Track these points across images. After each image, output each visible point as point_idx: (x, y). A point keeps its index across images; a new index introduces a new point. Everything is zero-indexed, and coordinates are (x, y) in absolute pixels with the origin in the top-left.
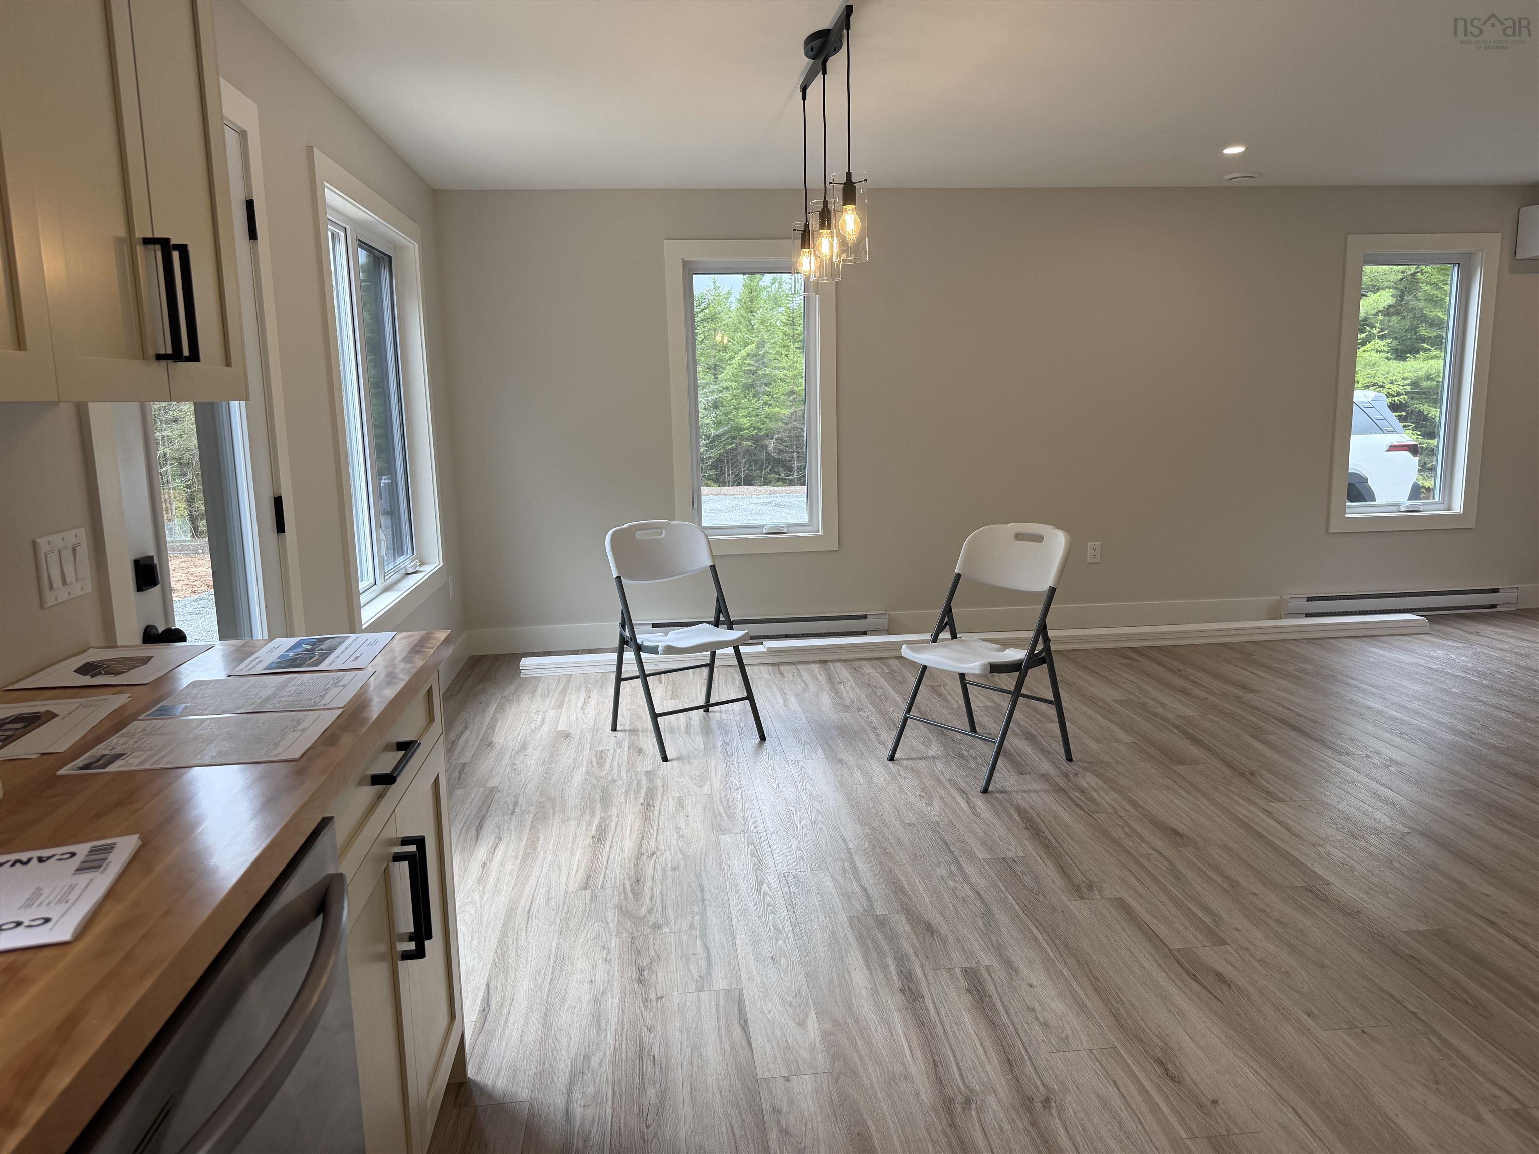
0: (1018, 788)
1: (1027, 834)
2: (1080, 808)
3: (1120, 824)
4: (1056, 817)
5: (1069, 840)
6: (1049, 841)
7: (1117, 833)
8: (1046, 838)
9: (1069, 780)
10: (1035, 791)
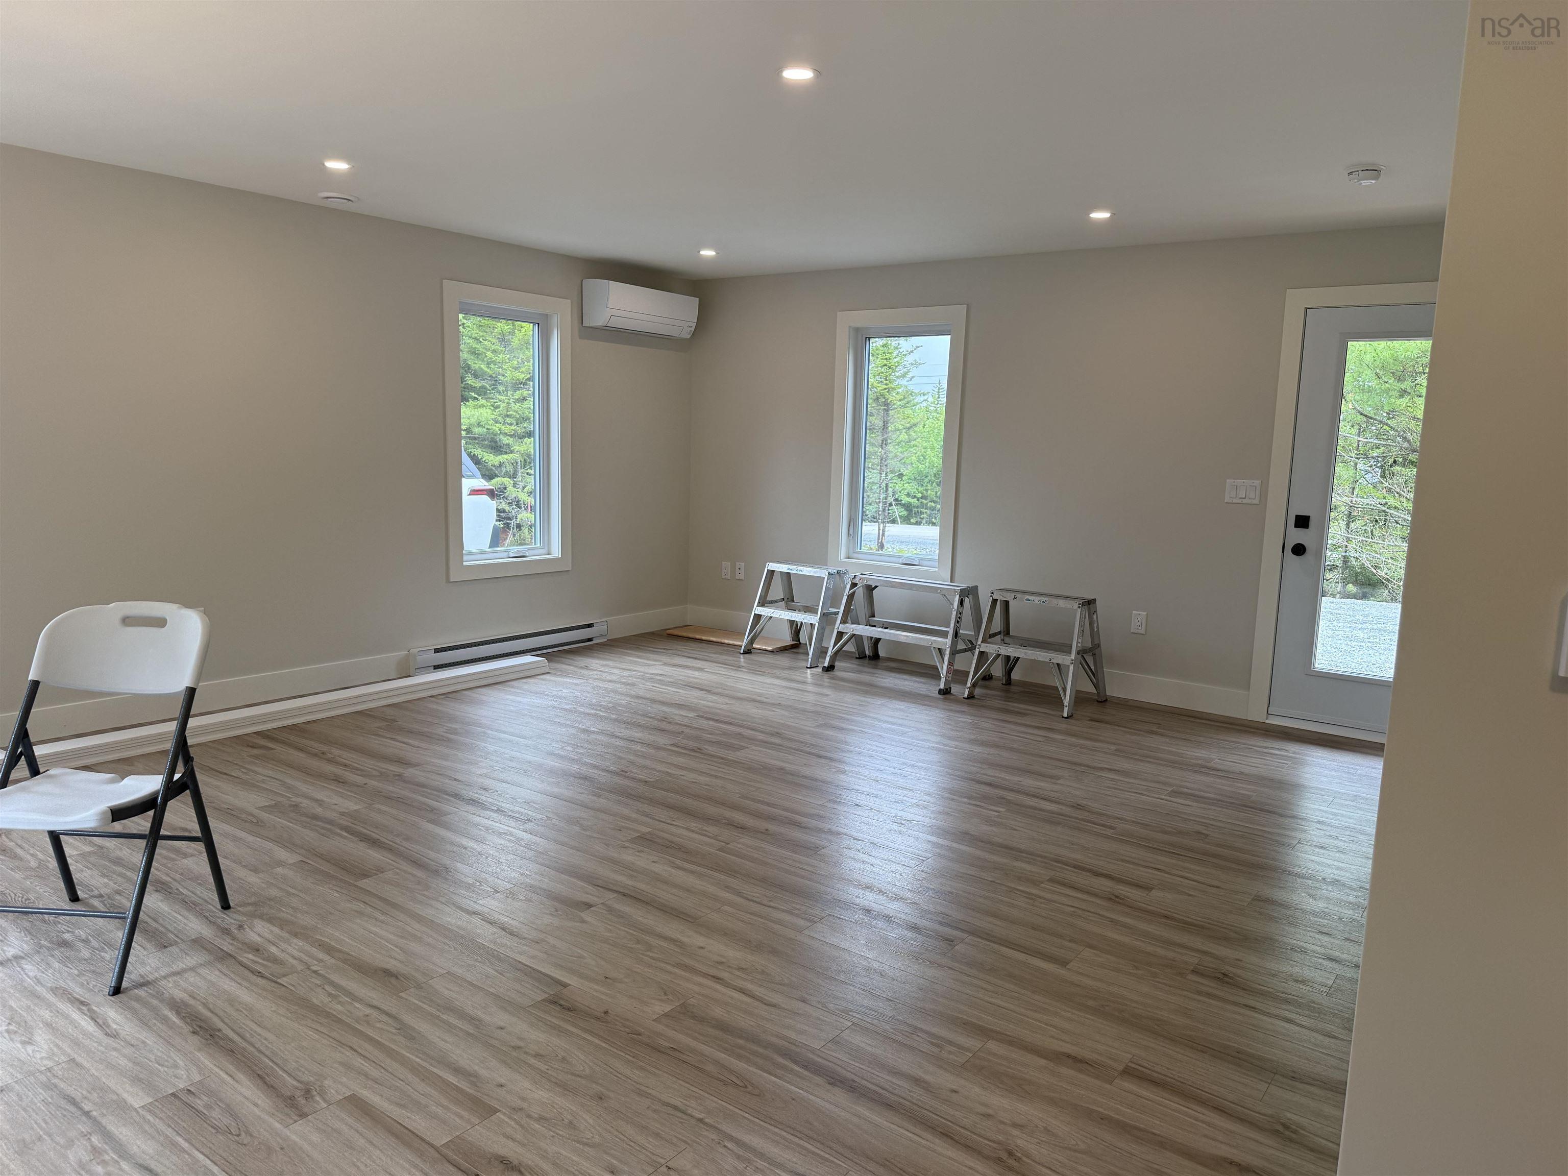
0: (164, 971)
1: (195, 1039)
2: (260, 975)
3: (318, 982)
4: (232, 1001)
5: (259, 1030)
6: (232, 1040)
7: (319, 998)
8: (227, 1038)
9: (234, 938)
10: (192, 969)
